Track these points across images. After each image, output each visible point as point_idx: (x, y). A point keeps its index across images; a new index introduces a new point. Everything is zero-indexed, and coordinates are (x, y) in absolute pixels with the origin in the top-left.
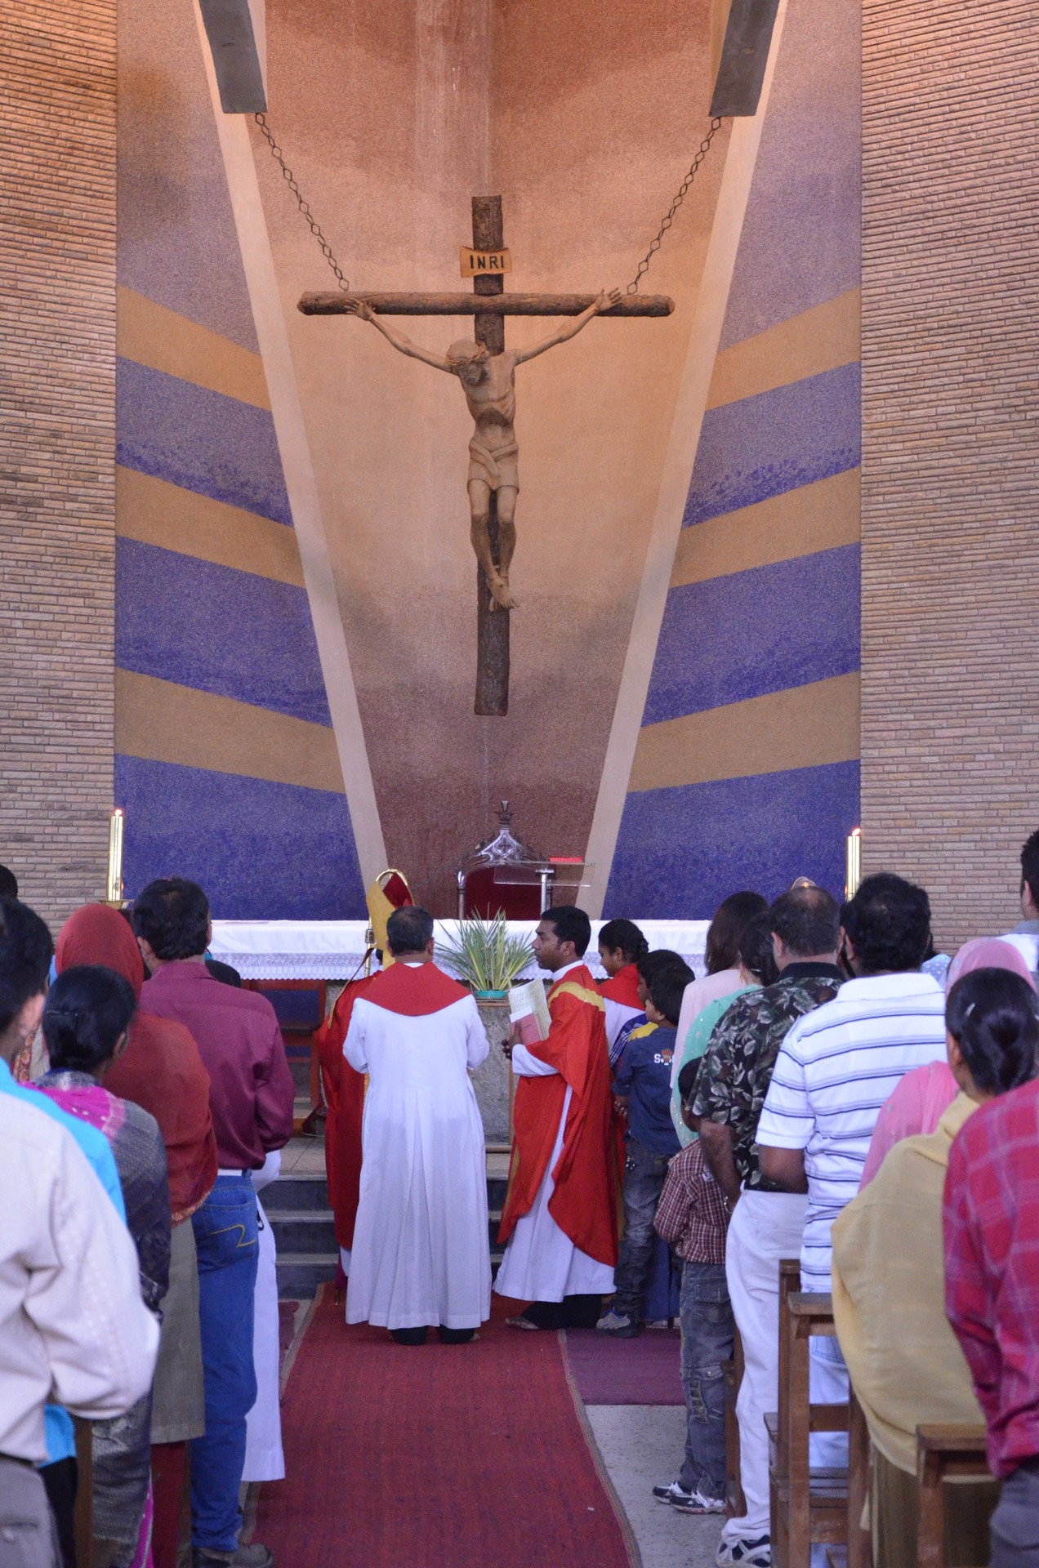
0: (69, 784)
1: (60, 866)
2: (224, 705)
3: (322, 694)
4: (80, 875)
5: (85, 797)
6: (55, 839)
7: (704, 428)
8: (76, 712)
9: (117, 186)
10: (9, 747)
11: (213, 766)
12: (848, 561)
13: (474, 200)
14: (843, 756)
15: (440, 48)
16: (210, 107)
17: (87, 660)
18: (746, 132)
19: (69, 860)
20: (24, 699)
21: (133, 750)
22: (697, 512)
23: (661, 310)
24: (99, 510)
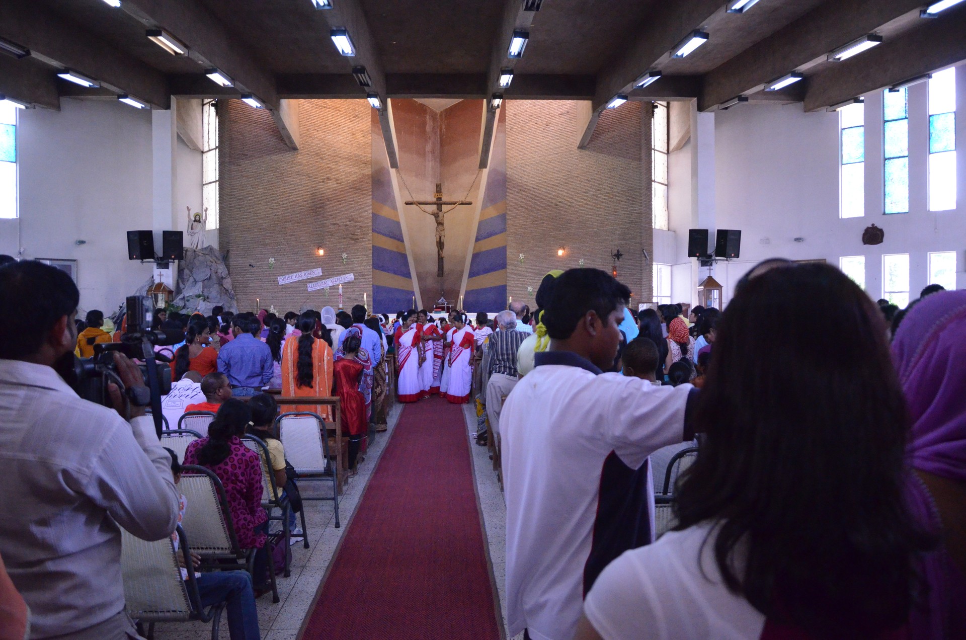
2: (391, 275)
3: (410, 273)
7: (479, 224)
8: (366, 277)
9: (372, 182)
11: (390, 287)
12: (504, 249)
13: (436, 185)
14: (504, 284)
15: (430, 155)
16: (388, 166)
17: (368, 267)
18: (485, 172)
21: (376, 284)
22: (477, 240)
23: (470, 204)
24: (369, 240)
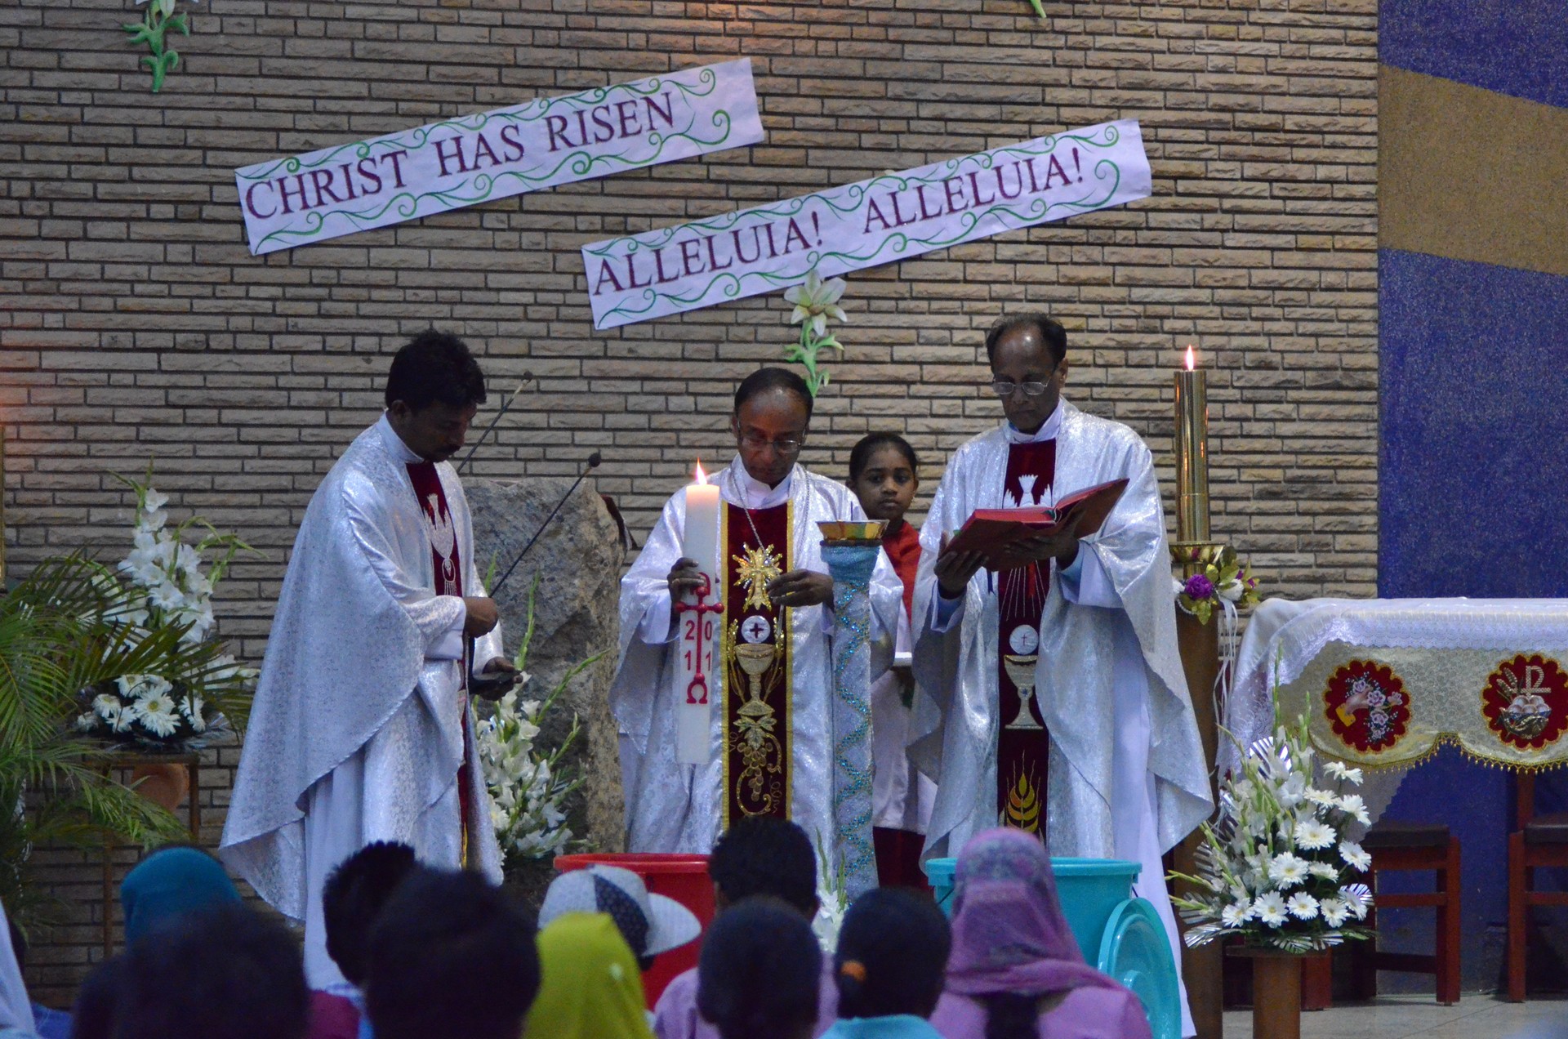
0: (1277, 312)
1: (1258, 487)
4: (1304, 505)
5: (1312, 341)
6: (1249, 427)
8: (1294, 162)
10: (1145, 236)
17: (1317, 50)
19: (1277, 474)
20: (1178, 134)
